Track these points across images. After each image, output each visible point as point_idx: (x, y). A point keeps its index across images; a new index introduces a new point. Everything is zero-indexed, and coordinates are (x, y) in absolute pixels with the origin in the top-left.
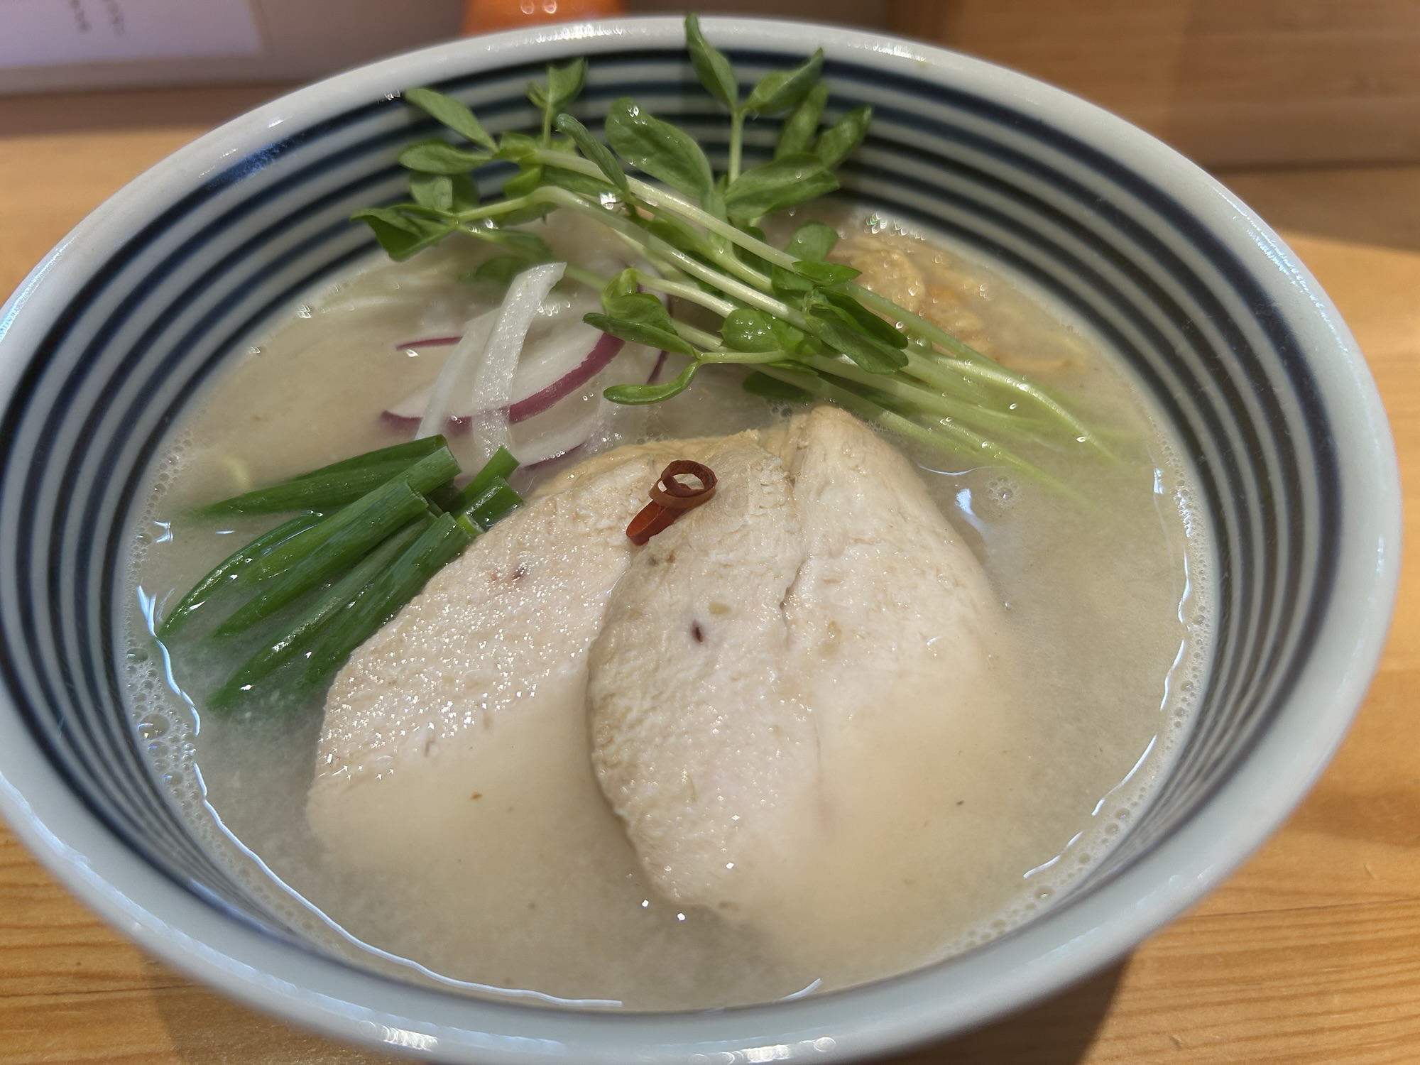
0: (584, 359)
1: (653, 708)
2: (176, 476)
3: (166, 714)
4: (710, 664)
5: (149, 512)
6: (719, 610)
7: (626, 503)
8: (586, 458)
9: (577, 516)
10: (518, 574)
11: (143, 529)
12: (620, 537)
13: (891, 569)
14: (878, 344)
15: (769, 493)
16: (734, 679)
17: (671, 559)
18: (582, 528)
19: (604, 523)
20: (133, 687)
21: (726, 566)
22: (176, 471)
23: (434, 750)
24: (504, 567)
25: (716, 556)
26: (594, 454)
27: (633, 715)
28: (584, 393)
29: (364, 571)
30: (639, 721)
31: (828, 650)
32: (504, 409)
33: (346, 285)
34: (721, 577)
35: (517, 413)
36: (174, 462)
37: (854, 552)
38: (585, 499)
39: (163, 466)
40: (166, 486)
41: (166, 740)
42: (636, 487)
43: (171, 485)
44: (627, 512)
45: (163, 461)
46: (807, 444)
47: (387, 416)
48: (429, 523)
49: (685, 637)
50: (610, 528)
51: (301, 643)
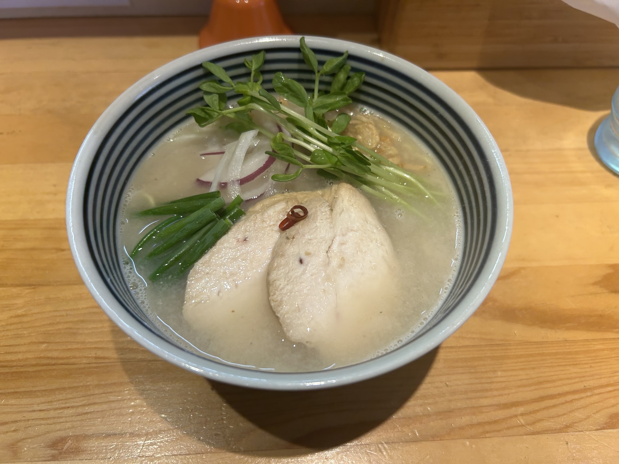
0: (264, 163)
1: (288, 284)
2: (130, 201)
3: (136, 282)
4: (305, 271)
5: (123, 214)
6: (308, 254)
7: (279, 217)
8: (265, 198)
9: (264, 221)
10: (245, 240)
11: (122, 220)
12: (277, 228)
13: (362, 240)
14: (361, 165)
15: (324, 215)
16: (312, 275)
17: (293, 238)
18: (265, 225)
19: (272, 223)
20: (126, 273)
21: (310, 240)
22: (130, 199)
23: (221, 294)
24: (240, 237)
25: (307, 237)
26: (268, 197)
27: (281, 287)
28: (264, 175)
29: (196, 237)
30: (283, 288)
31: (341, 266)
32: (238, 180)
33: (181, 130)
34: (309, 243)
35: (243, 181)
36: (129, 196)
37: (350, 234)
38: (266, 215)
39: (126, 198)
40: (127, 204)
41: (137, 290)
42: (282, 211)
43: (129, 204)
44: (279, 219)
45: (126, 196)
46: (337, 197)
47: (198, 180)
48: (217, 222)
49: (297, 262)
50: (274, 225)
51: (177, 260)
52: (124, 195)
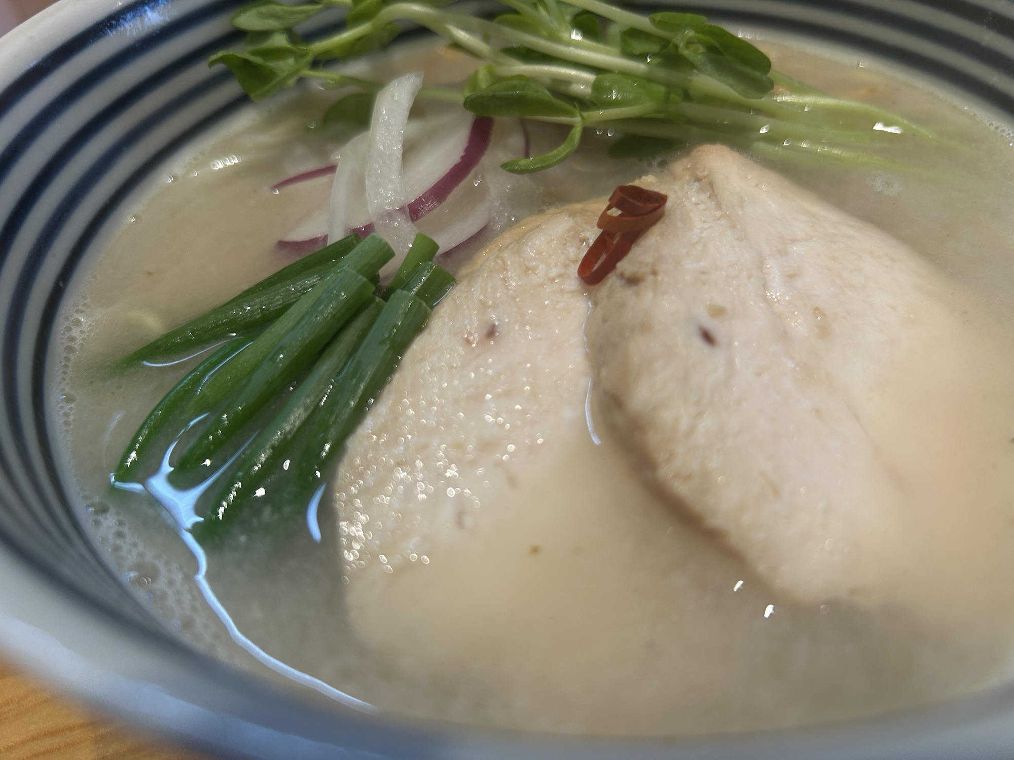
0: (462, 154)
1: (700, 414)
2: (83, 336)
4: (730, 363)
5: (65, 373)
6: (718, 312)
7: (566, 252)
8: (497, 235)
9: (527, 269)
10: (491, 332)
11: (63, 390)
12: (573, 282)
13: (834, 259)
15: (705, 210)
16: (758, 375)
17: (654, 273)
18: (535, 280)
19: (554, 272)
20: (104, 540)
21: (703, 273)
22: (82, 332)
23: (469, 521)
24: (473, 325)
25: (690, 265)
26: (503, 230)
27: (684, 424)
28: (473, 180)
29: (325, 367)
30: (692, 430)
31: (824, 331)
32: (402, 209)
33: (202, 153)
34: (704, 283)
35: (414, 211)
36: (78, 323)
37: (796, 249)
39: (69, 329)
40: (77, 347)
42: (568, 236)
43: (82, 345)
44: (569, 259)
45: (67, 324)
47: (283, 244)
49: (698, 343)
50: (560, 276)
51: (279, 454)
52: (60, 325)
